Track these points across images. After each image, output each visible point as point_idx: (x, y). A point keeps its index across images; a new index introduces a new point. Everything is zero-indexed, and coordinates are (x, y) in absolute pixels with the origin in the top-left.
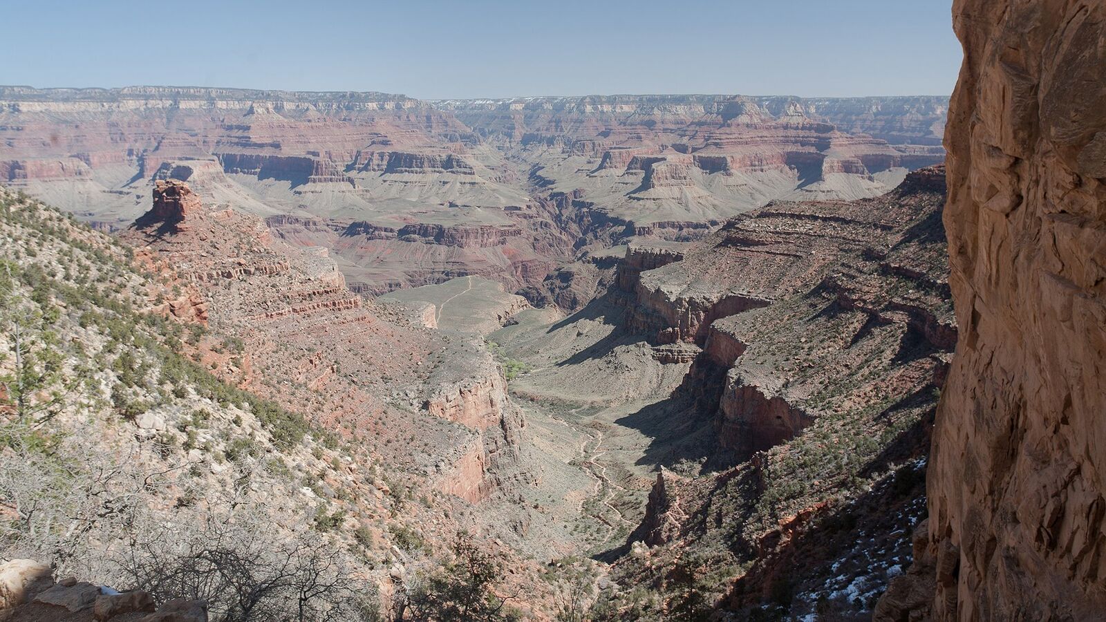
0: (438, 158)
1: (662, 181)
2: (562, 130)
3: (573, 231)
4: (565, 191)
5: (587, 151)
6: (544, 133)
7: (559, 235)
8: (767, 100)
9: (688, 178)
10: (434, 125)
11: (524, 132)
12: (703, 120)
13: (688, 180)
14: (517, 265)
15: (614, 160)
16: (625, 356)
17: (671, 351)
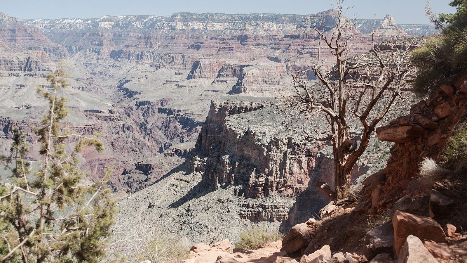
0: (15, 60)
1: (253, 86)
2: (151, 46)
3: (158, 138)
4: (151, 100)
5: (176, 65)
6: (132, 50)
7: (142, 139)
8: (360, 23)
9: (281, 83)
10: (18, 39)
11: (111, 49)
12: (296, 33)
13: (281, 85)
14: (93, 164)
15: (203, 70)
16: (204, 214)
17: (264, 207)
